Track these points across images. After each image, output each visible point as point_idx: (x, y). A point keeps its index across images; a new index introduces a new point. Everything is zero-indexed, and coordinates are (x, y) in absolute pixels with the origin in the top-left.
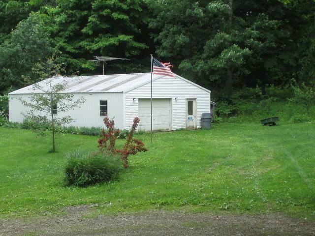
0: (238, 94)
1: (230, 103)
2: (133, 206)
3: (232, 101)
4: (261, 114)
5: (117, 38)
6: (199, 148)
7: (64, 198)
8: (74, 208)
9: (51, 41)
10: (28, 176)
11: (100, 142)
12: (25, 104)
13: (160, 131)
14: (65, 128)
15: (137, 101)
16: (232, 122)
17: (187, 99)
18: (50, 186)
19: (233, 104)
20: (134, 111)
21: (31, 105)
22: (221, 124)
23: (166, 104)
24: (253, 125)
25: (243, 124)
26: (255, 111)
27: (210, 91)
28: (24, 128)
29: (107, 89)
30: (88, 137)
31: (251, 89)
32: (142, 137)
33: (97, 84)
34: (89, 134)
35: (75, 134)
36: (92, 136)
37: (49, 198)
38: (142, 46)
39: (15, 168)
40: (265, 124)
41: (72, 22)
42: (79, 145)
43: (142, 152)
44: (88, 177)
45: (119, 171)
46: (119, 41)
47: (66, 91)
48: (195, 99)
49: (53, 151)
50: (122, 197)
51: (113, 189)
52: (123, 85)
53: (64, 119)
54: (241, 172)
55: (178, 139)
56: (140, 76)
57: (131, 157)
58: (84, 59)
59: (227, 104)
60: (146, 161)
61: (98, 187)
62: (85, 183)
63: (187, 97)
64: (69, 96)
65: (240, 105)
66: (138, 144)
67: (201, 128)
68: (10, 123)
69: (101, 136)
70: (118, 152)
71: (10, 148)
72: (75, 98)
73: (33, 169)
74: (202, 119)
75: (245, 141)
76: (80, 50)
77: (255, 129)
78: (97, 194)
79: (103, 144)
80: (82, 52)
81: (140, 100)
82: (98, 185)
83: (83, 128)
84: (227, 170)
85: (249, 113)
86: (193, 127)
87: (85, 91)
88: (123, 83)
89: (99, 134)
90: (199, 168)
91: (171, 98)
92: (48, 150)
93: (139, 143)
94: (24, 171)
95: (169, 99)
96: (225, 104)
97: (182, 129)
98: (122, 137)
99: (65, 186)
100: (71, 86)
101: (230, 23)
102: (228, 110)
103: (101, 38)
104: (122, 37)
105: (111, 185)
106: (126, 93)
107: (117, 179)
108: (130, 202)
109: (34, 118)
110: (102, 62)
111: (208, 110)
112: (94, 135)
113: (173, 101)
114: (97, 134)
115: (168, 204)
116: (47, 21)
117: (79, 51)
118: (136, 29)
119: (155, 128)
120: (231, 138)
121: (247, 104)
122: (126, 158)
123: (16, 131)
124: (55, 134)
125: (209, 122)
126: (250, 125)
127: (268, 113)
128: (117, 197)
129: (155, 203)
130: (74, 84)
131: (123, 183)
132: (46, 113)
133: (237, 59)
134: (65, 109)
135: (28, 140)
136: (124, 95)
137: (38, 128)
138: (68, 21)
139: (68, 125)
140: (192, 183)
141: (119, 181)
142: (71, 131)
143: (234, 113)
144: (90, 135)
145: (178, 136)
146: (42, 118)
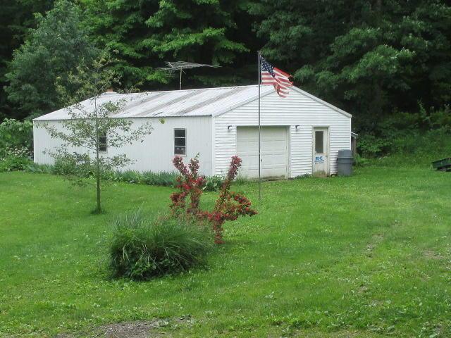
0: (390, 120)
1: (378, 134)
2: (237, 328)
3: (381, 132)
4: (429, 152)
5: (201, 34)
6: (341, 209)
7: (105, 305)
8: (121, 329)
9: (100, 39)
10: (49, 257)
11: (175, 198)
12: (54, 134)
13: (271, 179)
14: (119, 173)
15: (234, 131)
16: (381, 165)
17: (315, 128)
18: (84, 277)
19: (384, 137)
20: (228, 146)
21: (63, 136)
22: (367, 168)
23: (281, 136)
24: (417, 169)
25: (402, 169)
26: (420, 148)
27: (351, 116)
28: (55, 173)
29: (185, 112)
30: (155, 188)
31: (407, 113)
32: (243, 188)
33: (169, 104)
34: (156, 184)
35: (135, 182)
36: (161, 187)
37: (78, 303)
38: (240, 47)
39: (32, 240)
40: (440, 169)
41: (133, 10)
42: (140, 202)
43: (247, 216)
44: (151, 262)
45: (206, 251)
46: (205, 38)
47: (121, 115)
48: (327, 128)
49: (98, 211)
50: (215, 305)
51: (195, 285)
52: (211, 105)
53: (115, 159)
54: (429, 256)
55: (302, 193)
56: (238, 91)
57: (227, 224)
58: (151, 68)
59: (373, 137)
60: (252, 232)
61: (169, 281)
62: (144, 274)
63: (315, 125)
64: (124, 123)
65: (394, 138)
66: (240, 203)
67: (336, 175)
68: (35, 166)
69: (176, 187)
70: (205, 216)
71: (30, 205)
72: (135, 127)
73: (61, 242)
74: (339, 161)
75: (415, 197)
76: (145, 54)
77: (424, 176)
78: (166, 296)
79: (179, 202)
80: (147, 57)
81: (239, 128)
82: (169, 276)
83: (148, 174)
84: (399, 250)
85: (410, 150)
86: (323, 172)
87: (151, 115)
88: (211, 101)
89: (172, 184)
90: (348, 246)
91: (289, 126)
92: (89, 209)
93: (241, 201)
94: (46, 247)
95: (286, 128)
96: (371, 137)
97: (306, 176)
98: (211, 189)
99: (110, 279)
100: (129, 107)
101: (379, 9)
102: (375, 147)
103: (176, 35)
104: (209, 32)
105: (193, 277)
106: (216, 117)
107: (203, 266)
108: (230, 318)
109: (67, 157)
110: (177, 72)
111: (347, 145)
112: (164, 184)
113: (292, 129)
114: (170, 184)
115: (307, 327)
116: (95, 9)
117: (143, 56)
118: (230, 21)
119: (264, 174)
120: (390, 191)
121: (405, 136)
122: (219, 226)
123: (43, 178)
124: (101, 184)
125: (349, 165)
126: (414, 169)
127: (440, 151)
128: (203, 305)
129: (279, 324)
130: (135, 104)
131: (215, 274)
132: (88, 150)
133: (388, 65)
134: (118, 142)
135: (60, 193)
136: (214, 120)
137: (73, 174)
138: (127, 9)
139: (123, 169)
140: (343, 276)
141: (206, 270)
142: (128, 178)
143: (384, 151)
144: (159, 184)
145: (301, 188)
146: (80, 158)
